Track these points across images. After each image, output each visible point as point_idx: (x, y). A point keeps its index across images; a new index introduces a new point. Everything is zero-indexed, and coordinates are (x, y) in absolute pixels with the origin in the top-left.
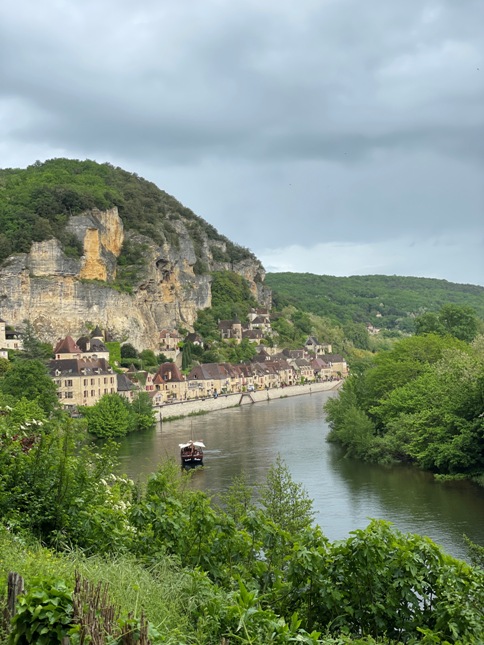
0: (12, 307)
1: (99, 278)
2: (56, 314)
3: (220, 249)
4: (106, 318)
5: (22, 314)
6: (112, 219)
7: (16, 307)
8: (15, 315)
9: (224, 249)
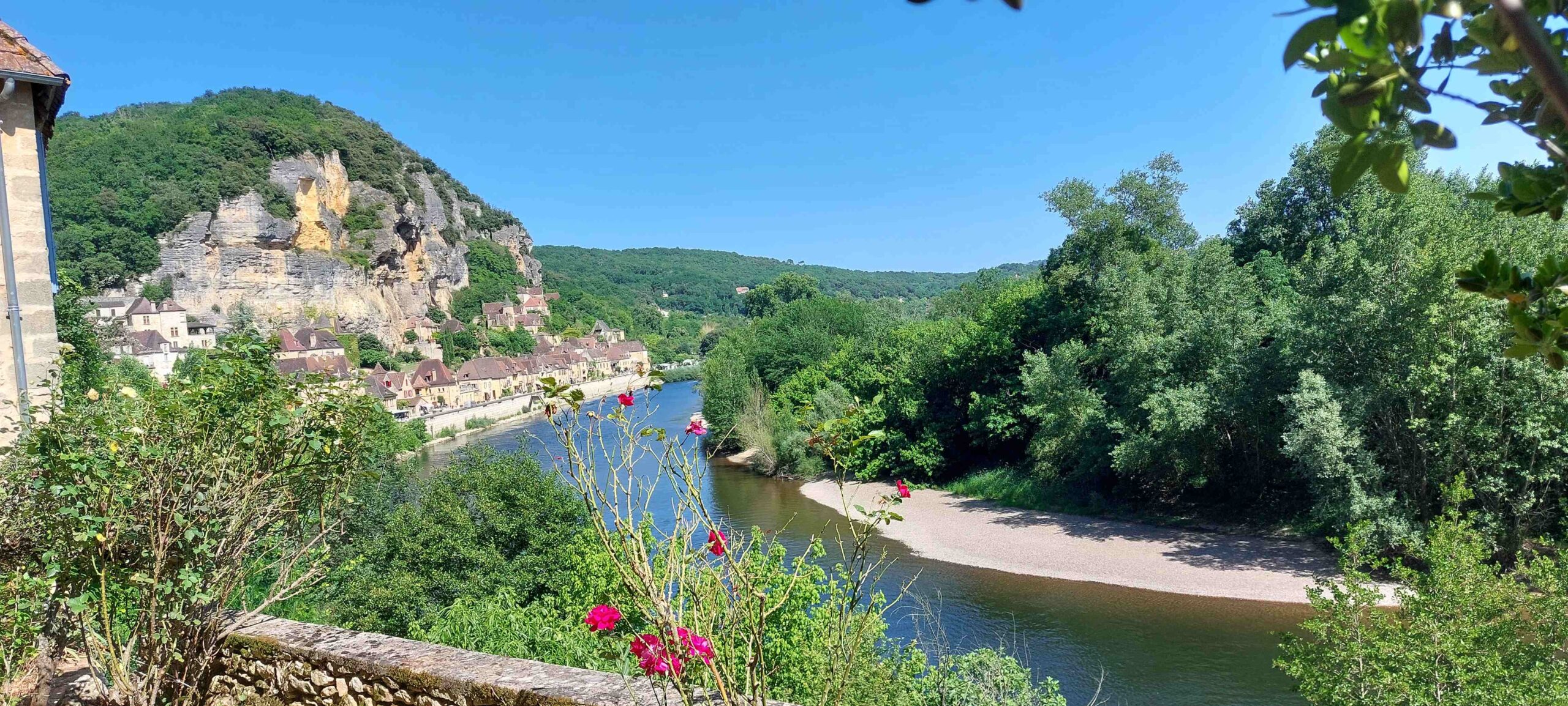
0: (193, 289)
1: (320, 247)
2: (261, 298)
3: (473, 212)
4: (334, 301)
5: (210, 297)
6: (333, 169)
7: (200, 289)
8: (199, 300)
9: (479, 213)
